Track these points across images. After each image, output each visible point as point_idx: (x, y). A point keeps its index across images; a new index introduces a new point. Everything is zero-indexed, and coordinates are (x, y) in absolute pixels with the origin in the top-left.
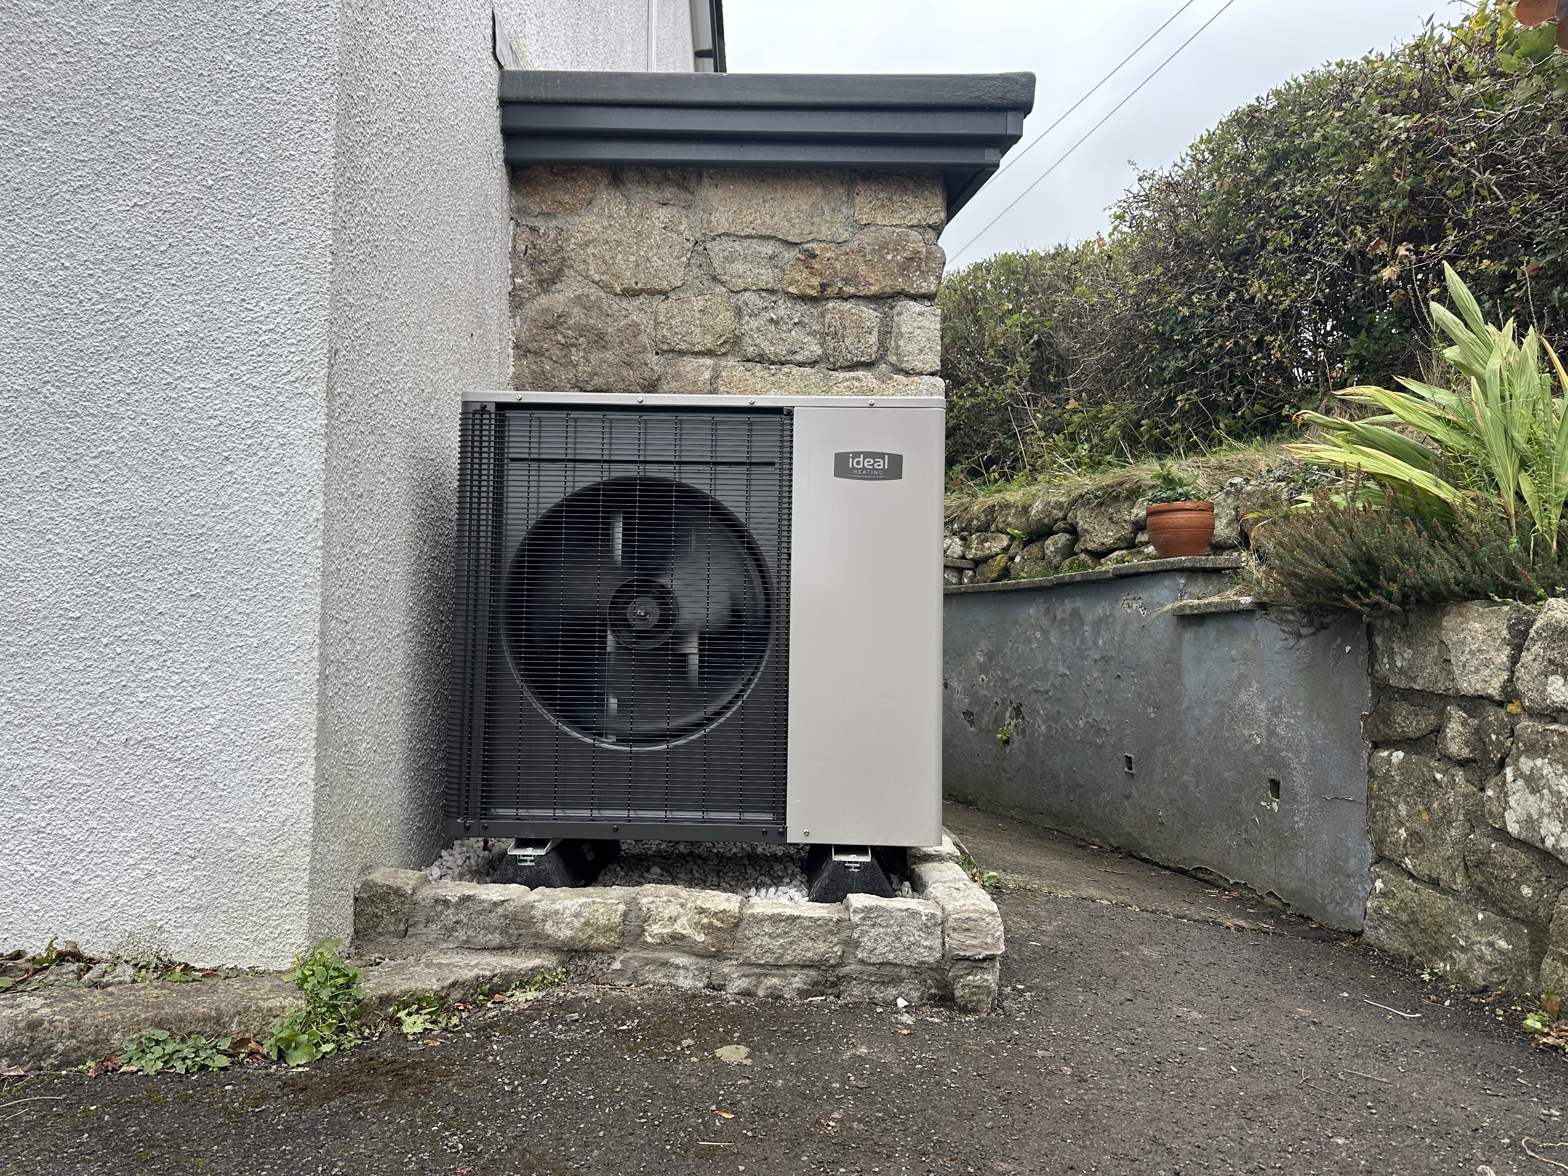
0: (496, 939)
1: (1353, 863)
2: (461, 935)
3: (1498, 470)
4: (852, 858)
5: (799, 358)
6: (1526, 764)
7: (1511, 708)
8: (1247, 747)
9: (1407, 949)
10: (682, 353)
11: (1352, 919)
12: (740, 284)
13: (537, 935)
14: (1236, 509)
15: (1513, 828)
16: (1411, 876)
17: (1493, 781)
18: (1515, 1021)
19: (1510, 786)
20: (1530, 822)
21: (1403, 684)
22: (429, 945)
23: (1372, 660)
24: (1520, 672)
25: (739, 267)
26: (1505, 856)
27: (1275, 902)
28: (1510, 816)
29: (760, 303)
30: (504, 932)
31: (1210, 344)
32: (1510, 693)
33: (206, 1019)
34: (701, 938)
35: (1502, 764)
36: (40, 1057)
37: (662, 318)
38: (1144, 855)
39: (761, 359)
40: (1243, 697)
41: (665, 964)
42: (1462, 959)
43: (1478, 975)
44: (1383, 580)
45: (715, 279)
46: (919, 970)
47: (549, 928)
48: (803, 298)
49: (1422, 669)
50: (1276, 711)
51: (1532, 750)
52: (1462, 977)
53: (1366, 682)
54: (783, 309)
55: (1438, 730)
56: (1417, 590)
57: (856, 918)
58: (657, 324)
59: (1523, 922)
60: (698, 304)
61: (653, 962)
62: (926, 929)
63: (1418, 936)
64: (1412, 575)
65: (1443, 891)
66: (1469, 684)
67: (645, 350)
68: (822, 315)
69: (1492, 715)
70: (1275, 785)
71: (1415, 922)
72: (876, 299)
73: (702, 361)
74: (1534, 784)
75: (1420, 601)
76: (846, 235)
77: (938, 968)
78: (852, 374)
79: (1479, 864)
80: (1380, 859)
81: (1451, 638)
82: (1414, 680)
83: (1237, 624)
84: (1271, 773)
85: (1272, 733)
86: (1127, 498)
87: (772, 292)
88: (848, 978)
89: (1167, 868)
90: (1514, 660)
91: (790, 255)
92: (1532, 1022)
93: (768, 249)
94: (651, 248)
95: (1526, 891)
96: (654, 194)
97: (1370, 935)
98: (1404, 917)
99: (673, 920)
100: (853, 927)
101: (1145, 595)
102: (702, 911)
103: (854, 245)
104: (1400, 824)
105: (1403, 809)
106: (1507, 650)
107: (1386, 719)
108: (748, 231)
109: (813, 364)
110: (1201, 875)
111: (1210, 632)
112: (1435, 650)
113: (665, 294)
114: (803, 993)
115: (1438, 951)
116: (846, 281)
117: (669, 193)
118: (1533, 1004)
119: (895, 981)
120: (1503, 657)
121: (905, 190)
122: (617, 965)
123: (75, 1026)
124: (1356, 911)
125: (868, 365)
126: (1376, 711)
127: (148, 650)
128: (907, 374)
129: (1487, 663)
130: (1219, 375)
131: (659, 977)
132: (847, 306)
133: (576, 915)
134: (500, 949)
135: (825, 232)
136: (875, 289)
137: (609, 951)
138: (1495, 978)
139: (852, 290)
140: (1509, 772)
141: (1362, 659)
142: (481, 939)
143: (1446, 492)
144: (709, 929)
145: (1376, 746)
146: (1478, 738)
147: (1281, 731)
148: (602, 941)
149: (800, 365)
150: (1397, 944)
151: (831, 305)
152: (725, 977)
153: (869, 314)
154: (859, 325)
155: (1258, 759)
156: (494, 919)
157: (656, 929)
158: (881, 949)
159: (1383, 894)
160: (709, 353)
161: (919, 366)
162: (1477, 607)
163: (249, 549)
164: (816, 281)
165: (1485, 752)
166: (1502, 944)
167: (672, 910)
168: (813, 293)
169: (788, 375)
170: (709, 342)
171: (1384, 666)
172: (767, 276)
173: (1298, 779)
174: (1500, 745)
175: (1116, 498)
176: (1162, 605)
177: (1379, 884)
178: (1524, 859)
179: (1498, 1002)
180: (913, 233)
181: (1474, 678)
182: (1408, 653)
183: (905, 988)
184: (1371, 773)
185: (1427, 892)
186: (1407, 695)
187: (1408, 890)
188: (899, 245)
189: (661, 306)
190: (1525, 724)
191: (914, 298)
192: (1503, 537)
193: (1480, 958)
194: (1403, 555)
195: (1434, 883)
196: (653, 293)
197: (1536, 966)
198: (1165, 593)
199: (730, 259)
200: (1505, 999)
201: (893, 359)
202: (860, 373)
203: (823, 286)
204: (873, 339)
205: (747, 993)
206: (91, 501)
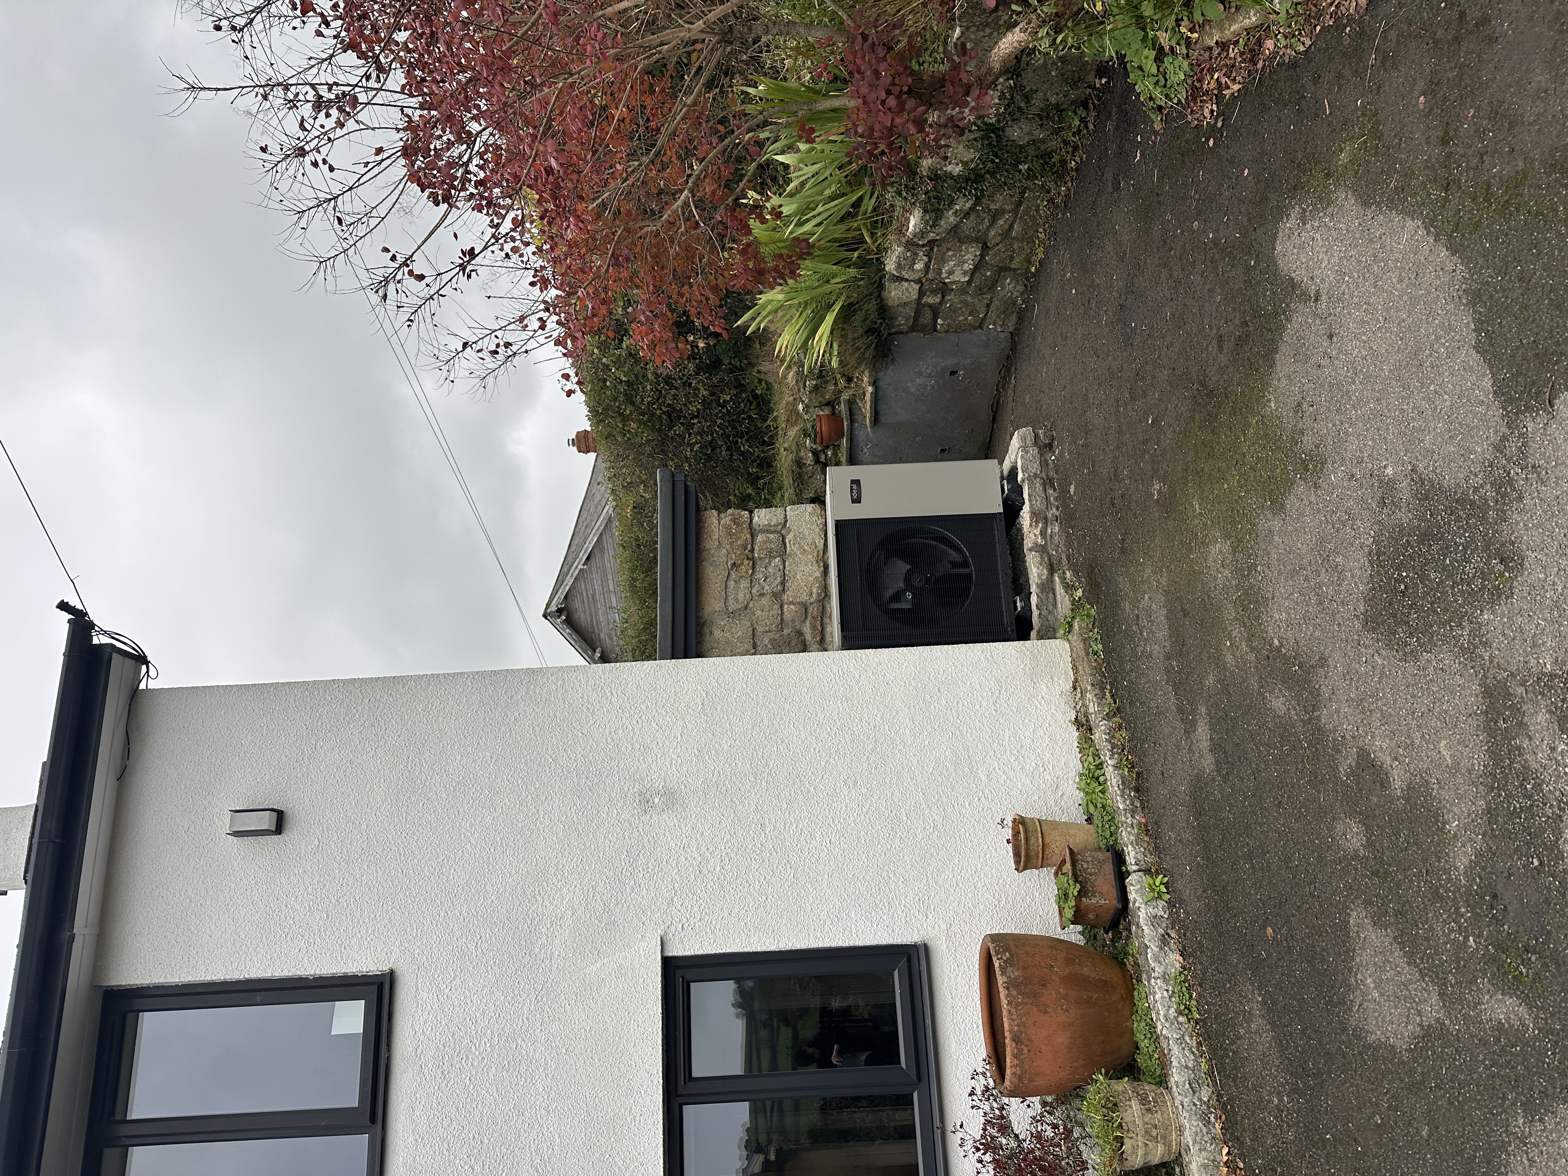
0: (1051, 595)
1: (983, 338)
2: (1051, 608)
3: (829, 290)
4: (1006, 487)
5: (782, 567)
6: (944, 275)
7: (924, 281)
8: (936, 387)
9: (1015, 315)
10: (782, 619)
11: (1006, 337)
12: (748, 595)
13: (1047, 581)
14: (815, 407)
15: (967, 279)
16: (986, 315)
17: (950, 286)
18: (1034, 275)
19: (952, 280)
20: (965, 273)
21: (912, 320)
22: (1056, 618)
23: (902, 333)
24: (912, 278)
25: (741, 596)
26: (977, 281)
27: (1003, 371)
28: (962, 280)
29: (757, 586)
30: (1048, 593)
31: (717, 432)
32: (919, 281)
33: (1084, 643)
34: (1040, 525)
35: (944, 283)
36: (1103, 683)
37: (767, 628)
38: (988, 440)
39: (783, 583)
40: (913, 390)
41: (1051, 536)
42: (1015, 294)
43: (1021, 288)
44: (876, 326)
45: (746, 607)
46: (1041, 454)
47: (1044, 577)
48: (753, 567)
49: (906, 313)
50: (920, 374)
51: (940, 273)
52: (1022, 294)
53: (909, 335)
54: (759, 576)
55: (930, 306)
56: (879, 314)
57: (1026, 475)
58: (769, 631)
59: (1000, 274)
60: (759, 613)
61: (1051, 542)
62: (1027, 452)
63: (1009, 311)
64: (874, 316)
65: (991, 302)
66: (915, 296)
67: (782, 635)
68: (760, 559)
69: (926, 287)
70: (953, 373)
71: (1004, 312)
72: (753, 536)
73: (785, 610)
74: (951, 273)
75: (883, 313)
76: (724, 550)
77: (1040, 448)
78: (788, 544)
79: (980, 289)
80: (981, 327)
81: (896, 302)
82: (910, 316)
83: (880, 394)
84: (947, 375)
85: (930, 375)
86: (801, 468)
87: (751, 581)
88: (1047, 476)
89: (993, 426)
90: (906, 280)
91: (733, 575)
92: (1033, 270)
93: (732, 584)
94: (733, 637)
95: (989, 274)
96: (708, 637)
97: (1011, 329)
98: (1003, 316)
99: (1035, 535)
100: (1029, 476)
101: (861, 444)
102: (1031, 525)
103: (728, 547)
104: (967, 319)
105: (961, 318)
106: (903, 283)
107: (925, 326)
108: (723, 593)
109: (784, 562)
110: (995, 409)
111: (882, 408)
112: (900, 308)
113: (754, 630)
114: (1055, 490)
115: (1014, 303)
116: (745, 549)
117: (706, 630)
118: (1027, 270)
119: (1046, 461)
120: (906, 284)
121: (703, 527)
122: (1054, 553)
123: (1091, 675)
124: (1002, 335)
125: (784, 538)
126: (922, 331)
127: (960, 705)
128: (786, 521)
129: (907, 289)
130: (734, 427)
131: (1056, 538)
132: (757, 548)
133: (1038, 568)
134: (1054, 594)
135: (723, 559)
136: (749, 536)
137: (1050, 557)
138: (1020, 282)
139: (750, 546)
140: (947, 281)
141: (900, 337)
142: (1051, 600)
143: (837, 307)
144: (1037, 523)
145: (935, 330)
146: (934, 292)
147: (929, 371)
148: (1046, 559)
149: (784, 567)
150: (1014, 318)
151: (756, 555)
152: (1053, 515)
153: (759, 538)
154: (765, 542)
155: (941, 382)
156: (1043, 596)
157: (1039, 540)
158: (1035, 466)
159: (994, 325)
160: (782, 607)
161: (782, 516)
162: (885, 294)
163: (919, 673)
164: (746, 562)
165: (939, 289)
166: (1008, 281)
167: (1032, 535)
168: (751, 563)
169: (790, 572)
170: (776, 607)
171: (904, 328)
172: (744, 584)
173: (949, 363)
174: (937, 284)
175: (800, 474)
176: (868, 435)
177: (991, 327)
178: (977, 275)
179: (1029, 281)
180: (722, 522)
181: (912, 294)
182: (900, 319)
183: (1048, 458)
184: (946, 332)
185: (992, 308)
186: (916, 318)
187: (992, 315)
188: (728, 528)
189: (760, 629)
190: (930, 276)
191: (751, 521)
192: (859, 286)
193: (1014, 288)
194: (865, 319)
195: (988, 306)
196: (754, 636)
197: (1014, 270)
198: (861, 433)
199: (737, 600)
200: (1028, 279)
201: (780, 527)
202: (787, 541)
203: (748, 559)
204: (771, 536)
205: (1057, 509)
206: (908, 732)
